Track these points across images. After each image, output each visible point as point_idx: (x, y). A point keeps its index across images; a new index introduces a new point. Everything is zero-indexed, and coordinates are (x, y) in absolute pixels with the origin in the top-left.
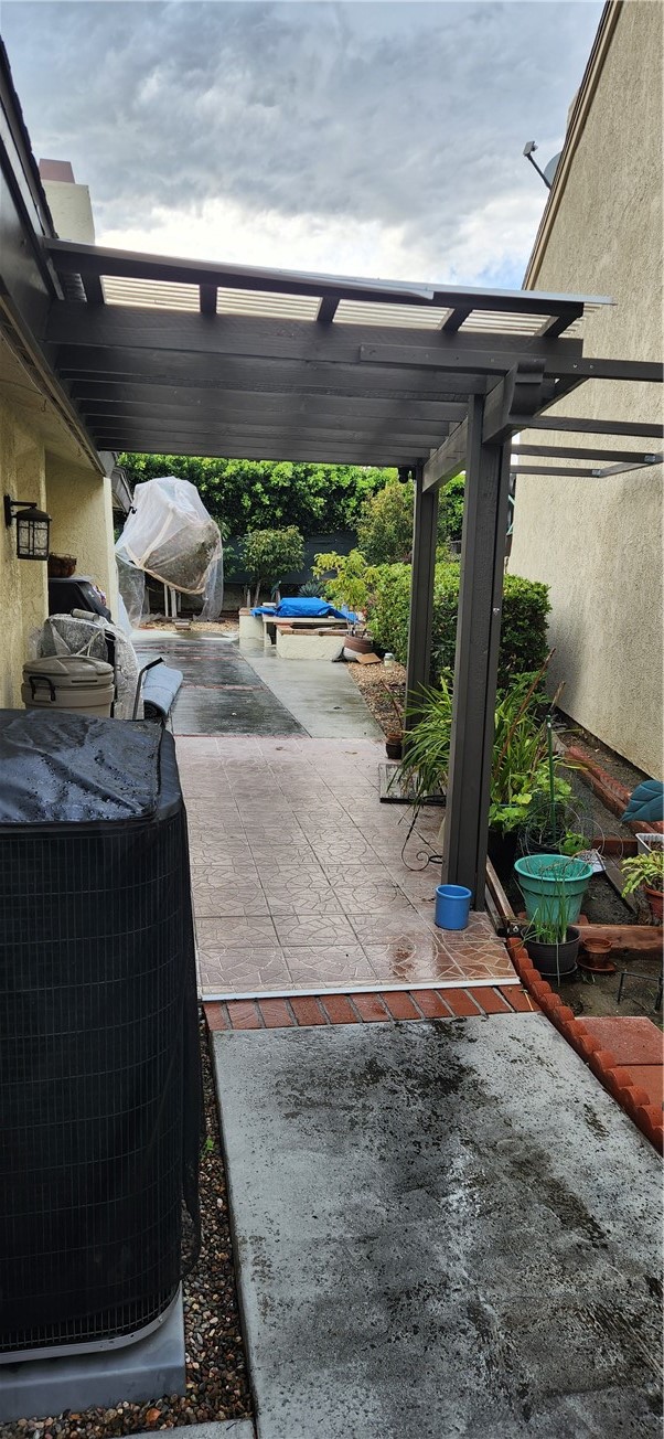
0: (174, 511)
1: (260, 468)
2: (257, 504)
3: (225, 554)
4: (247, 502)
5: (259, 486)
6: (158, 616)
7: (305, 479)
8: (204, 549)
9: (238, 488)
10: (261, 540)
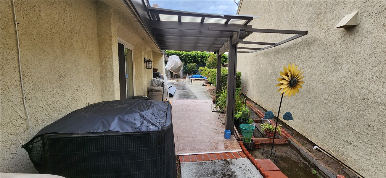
0: (175, 61)
1: (189, 53)
2: (189, 59)
3: (184, 68)
4: (187, 59)
5: (189, 56)
6: (172, 78)
7: (197, 55)
8: (180, 67)
9: (186, 57)
10: (189, 65)
